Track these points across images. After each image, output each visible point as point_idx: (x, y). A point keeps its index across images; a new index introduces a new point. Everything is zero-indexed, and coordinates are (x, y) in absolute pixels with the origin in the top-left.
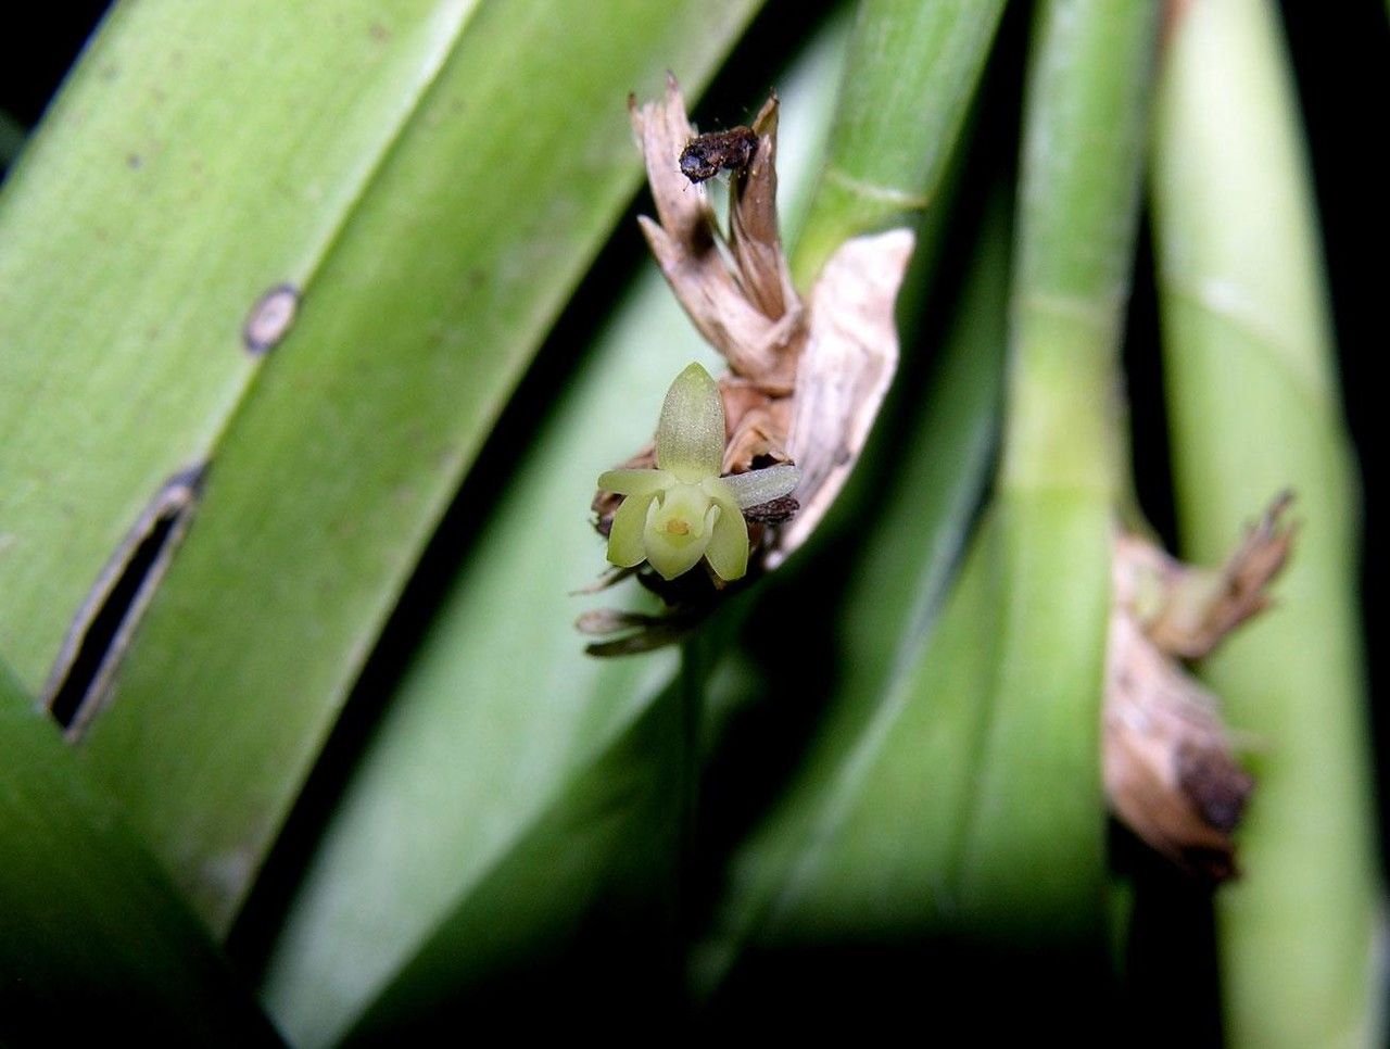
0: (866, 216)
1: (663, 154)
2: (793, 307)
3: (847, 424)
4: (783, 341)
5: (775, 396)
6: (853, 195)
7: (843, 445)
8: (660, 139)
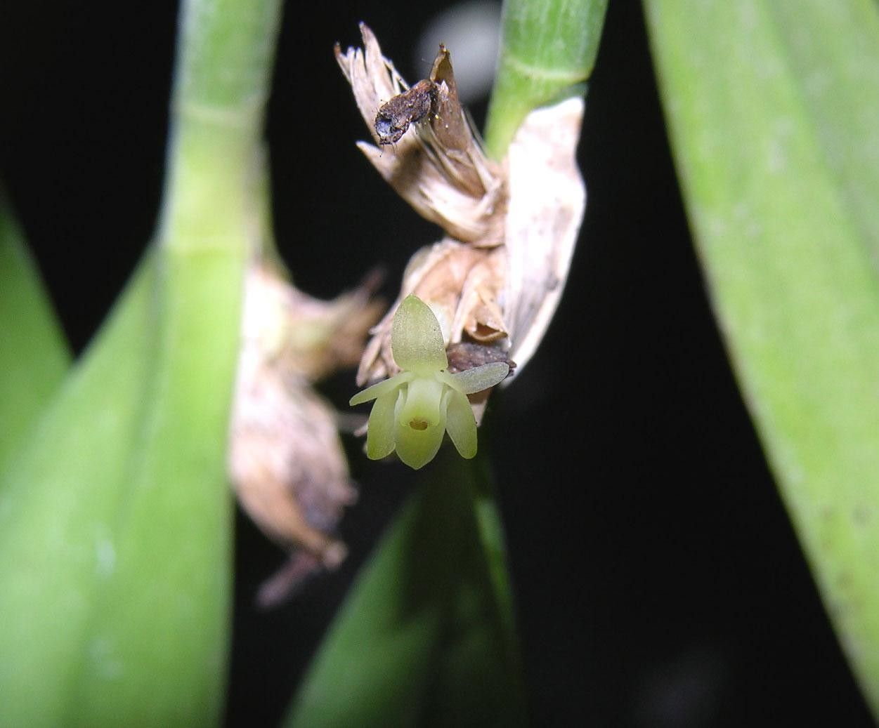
0: (541, 94)
1: (367, 93)
2: (492, 185)
3: (552, 259)
4: (489, 212)
5: (491, 250)
6: (527, 78)
7: (551, 274)
8: (363, 81)
